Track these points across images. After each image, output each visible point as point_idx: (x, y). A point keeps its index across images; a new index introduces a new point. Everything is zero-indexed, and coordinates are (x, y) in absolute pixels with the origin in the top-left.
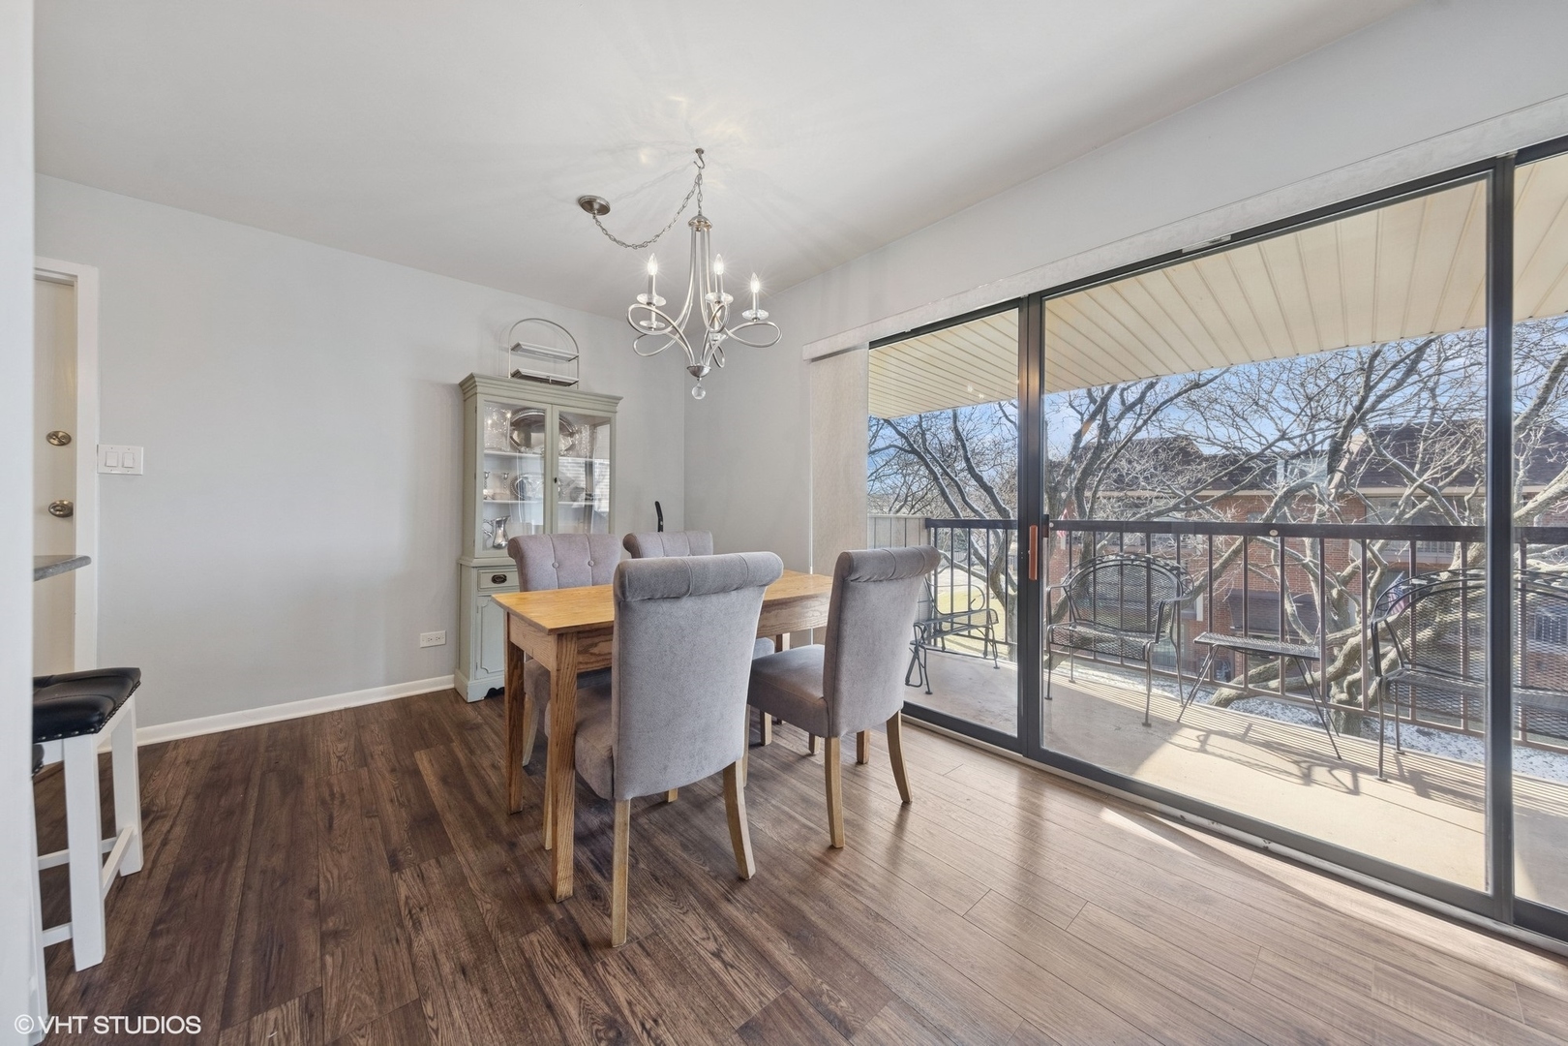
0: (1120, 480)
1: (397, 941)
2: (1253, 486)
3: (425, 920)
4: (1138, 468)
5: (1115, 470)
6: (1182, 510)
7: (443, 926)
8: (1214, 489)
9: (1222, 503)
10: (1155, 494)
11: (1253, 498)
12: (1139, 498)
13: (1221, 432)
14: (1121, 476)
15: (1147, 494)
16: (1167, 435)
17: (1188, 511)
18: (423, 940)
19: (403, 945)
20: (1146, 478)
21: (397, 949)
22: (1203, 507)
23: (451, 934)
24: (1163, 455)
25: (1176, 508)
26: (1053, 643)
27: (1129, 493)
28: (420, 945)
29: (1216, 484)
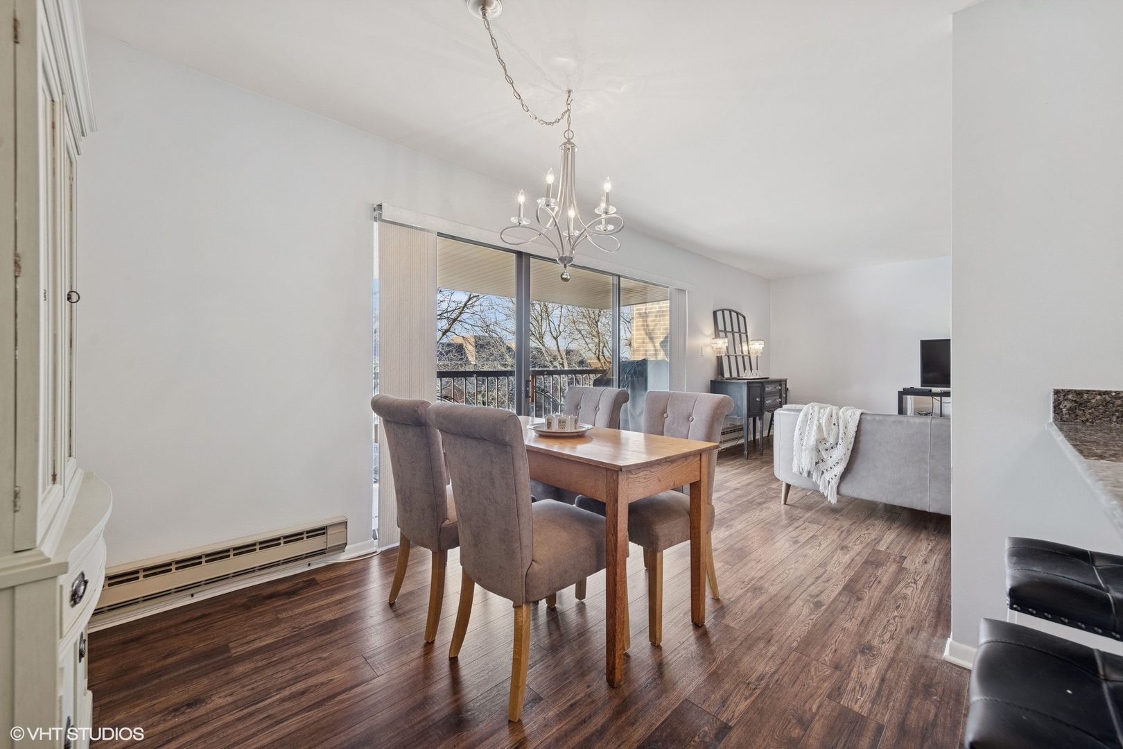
1: (777, 681)
3: (754, 677)
7: (752, 665)
18: (766, 669)
19: (776, 677)
21: (781, 677)
23: (755, 658)
28: (769, 669)
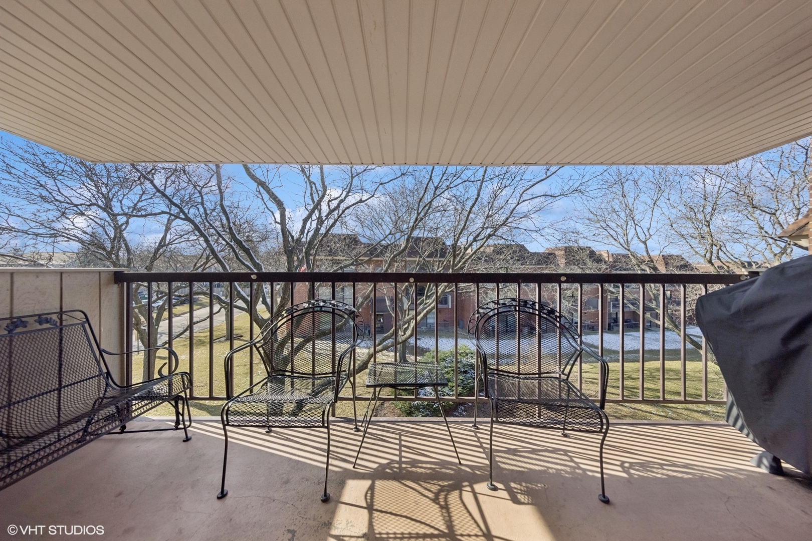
0: (330, 251)
2: (378, 256)
4: (338, 245)
5: (328, 246)
6: (355, 265)
8: (365, 257)
9: (369, 262)
10: (345, 258)
11: (378, 261)
12: (339, 260)
13: (368, 233)
14: (331, 249)
15: (341, 258)
16: (350, 233)
17: (357, 265)
20: (341, 251)
22: (362, 264)
24: (347, 241)
25: (352, 264)
26: (228, 425)
27: (335, 258)
29: (365, 255)
